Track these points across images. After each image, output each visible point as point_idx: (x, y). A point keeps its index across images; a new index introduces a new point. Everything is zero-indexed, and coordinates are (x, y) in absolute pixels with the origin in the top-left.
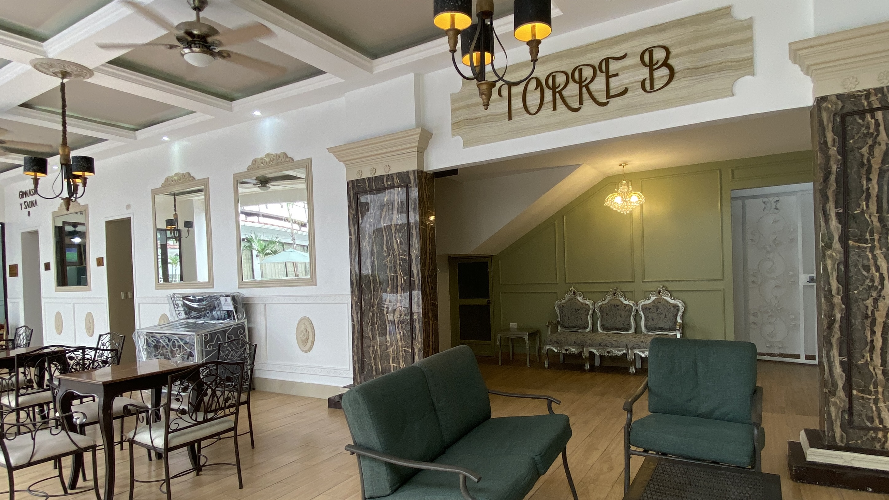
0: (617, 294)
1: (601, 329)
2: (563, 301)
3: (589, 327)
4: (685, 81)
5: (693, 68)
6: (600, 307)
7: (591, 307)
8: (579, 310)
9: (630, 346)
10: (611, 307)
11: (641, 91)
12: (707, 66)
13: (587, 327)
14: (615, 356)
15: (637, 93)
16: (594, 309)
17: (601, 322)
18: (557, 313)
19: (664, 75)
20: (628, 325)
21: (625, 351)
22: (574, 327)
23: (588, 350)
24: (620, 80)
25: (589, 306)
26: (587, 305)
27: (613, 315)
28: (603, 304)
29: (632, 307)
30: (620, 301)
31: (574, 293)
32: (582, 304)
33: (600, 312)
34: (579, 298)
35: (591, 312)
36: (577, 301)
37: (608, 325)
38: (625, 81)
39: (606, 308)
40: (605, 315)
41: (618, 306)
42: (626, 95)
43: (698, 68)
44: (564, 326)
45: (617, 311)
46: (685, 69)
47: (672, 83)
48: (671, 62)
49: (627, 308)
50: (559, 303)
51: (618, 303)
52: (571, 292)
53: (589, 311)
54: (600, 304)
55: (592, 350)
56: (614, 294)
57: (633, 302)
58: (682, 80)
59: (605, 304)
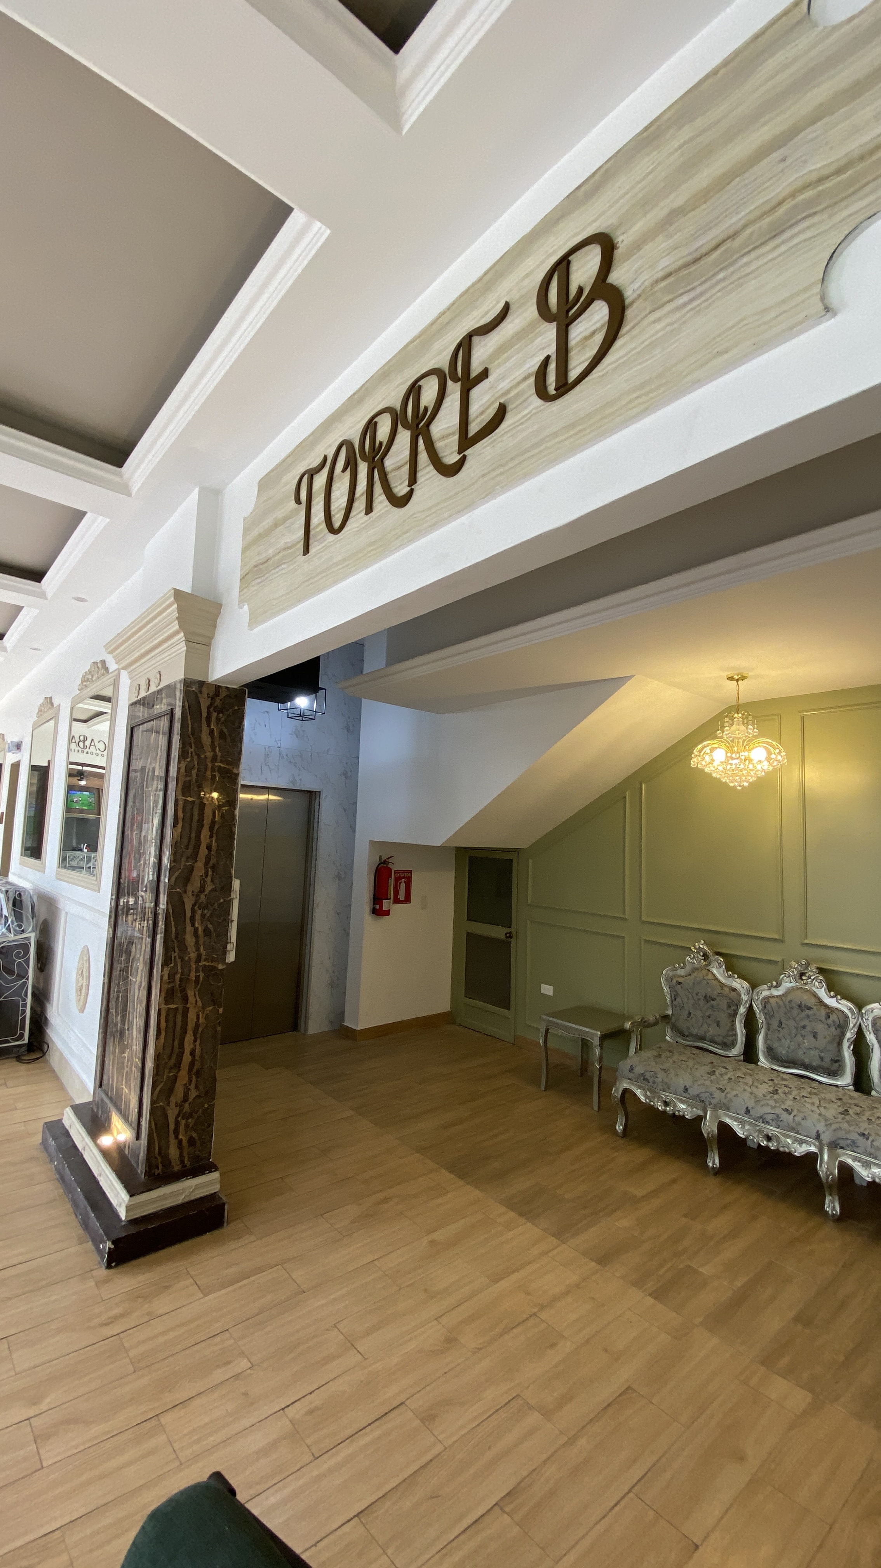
0: (809, 977)
1: (766, 1057)
2: (681, 972)
3: (738, 1045)
4: (654, 322)
5: (679, 269)
6: (766, 1001)
7: (745, 997)
8: (713, 1000)
9: (826, 1138)
10: (792, 1008)
11: (537, 402)
12: (724, 241)
13: (733, 1044)
14: (785, 1152)
15: (526, 412)
16: (751, 1005)
17: (766, 1038)
18: (664, 996)
19: (594, 328)
20: (837, 1061)
21: (813, 1149)
22: (702, 1039)
23: (717, 1117)
24: (491, 388)
25: (739, 995)
26: (734, 990)
27: (797, 1028)
28: (771, 997)
29: (846, 1016)
30: (816, 996)
31: (706, 956)
32: (722, 985)
33: (765, 1014)
34: (715, 971)
35: (742, 1010)
36: (710, 977)
37: (782, 1051)
38: (501, 386)
39: (779, 1007)
40: (775, 1023)
41: (809, 1008)
42: (504, 425)
43: (696, 260)
44: (679, 1032)
45: (805, 1022)
46: (657, 282)
47: (618, 343)
48: (616, 277)
49: (834, 1017)
50: (671, 974)
51: (811, 1002)
52: (698, 953)
53: (738, 1006)
54: (766, 993)
55: (728, 1121)
56: (802, 974)
57: (850, 1005)
58: (645, 322)
59: (778, 997)
